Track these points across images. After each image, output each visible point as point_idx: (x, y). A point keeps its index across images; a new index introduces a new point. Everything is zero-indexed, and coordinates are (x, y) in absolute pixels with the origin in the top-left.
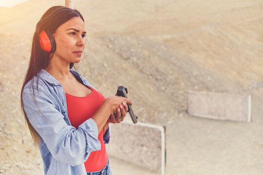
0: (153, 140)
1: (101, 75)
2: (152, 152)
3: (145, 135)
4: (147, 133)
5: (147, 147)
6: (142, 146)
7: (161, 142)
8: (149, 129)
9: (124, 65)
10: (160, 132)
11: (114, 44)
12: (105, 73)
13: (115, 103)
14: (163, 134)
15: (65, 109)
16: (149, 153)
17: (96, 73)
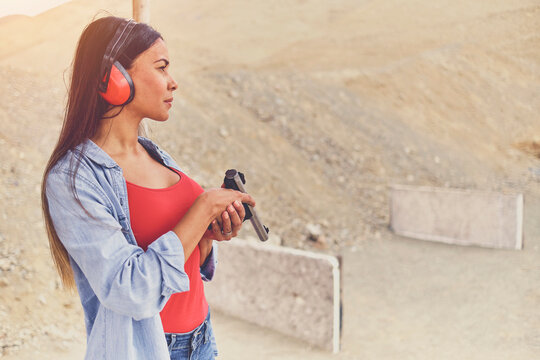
0: (317, 283)
1: (214, 152)
2: (314, 309)
3: (300, 275)
4: (304, 270)
5: (305, 298)
6: (295, 295)
7: (332, 288)
8: (307, 261)
9: (262, 133)
10: (331, 269)
11: (241, 88)
12: (223, 149)
13: (219, 202)
14: (336, 273)
15: (125, 212)
16: (309, 311)
17: (205, 148)
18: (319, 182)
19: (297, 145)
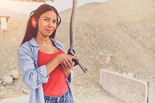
0: (140, 90)
2: (139, 98)
3: (135, 86)
4: (136, 85)
5: (136, 94)
6: (133, 93)
7: (145, 92)
8: (138, 83)
9: (132, 42)
10: (145, 86)
13: (62, 58)
14: (146, 87)
16: (137, 98)
18: (150, 58)
19: (144, 46)
